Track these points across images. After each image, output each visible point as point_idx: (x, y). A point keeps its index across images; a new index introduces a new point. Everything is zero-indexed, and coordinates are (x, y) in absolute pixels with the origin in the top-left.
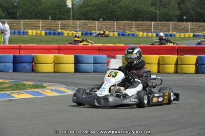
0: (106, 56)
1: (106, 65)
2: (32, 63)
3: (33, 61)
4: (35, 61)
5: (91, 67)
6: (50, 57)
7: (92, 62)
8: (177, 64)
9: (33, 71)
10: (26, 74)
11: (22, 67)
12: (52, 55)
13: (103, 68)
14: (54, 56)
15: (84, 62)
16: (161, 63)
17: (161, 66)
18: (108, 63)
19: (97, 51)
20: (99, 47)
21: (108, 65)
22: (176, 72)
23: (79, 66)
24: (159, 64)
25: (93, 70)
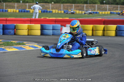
0: (60, 25)
1: (60, 31)
2: (14, 29)
3: (15, 28)
4: (16, 28)
5: (50, 32)
6: (25, 26)
7: (52, 29)
8: (104, 30)
9: (15, 34)
10: (11, 36)
11: (8, 32)
12: (27, 25)
13: (58, 32)
14: (28, 25)
15: (46, 29)
16: (94, 29)
17: (94, 31)
18: (61, 30)
19: (54, 22)
20: (55, 20)
21: (61, 31)
22: (104, 35)
23: (44, 31)
24: (93, 30)
25: (52, 34)
